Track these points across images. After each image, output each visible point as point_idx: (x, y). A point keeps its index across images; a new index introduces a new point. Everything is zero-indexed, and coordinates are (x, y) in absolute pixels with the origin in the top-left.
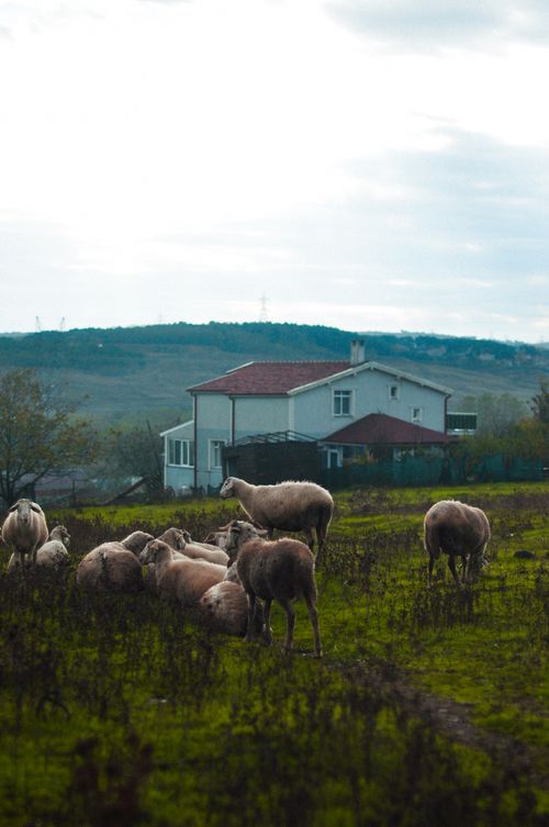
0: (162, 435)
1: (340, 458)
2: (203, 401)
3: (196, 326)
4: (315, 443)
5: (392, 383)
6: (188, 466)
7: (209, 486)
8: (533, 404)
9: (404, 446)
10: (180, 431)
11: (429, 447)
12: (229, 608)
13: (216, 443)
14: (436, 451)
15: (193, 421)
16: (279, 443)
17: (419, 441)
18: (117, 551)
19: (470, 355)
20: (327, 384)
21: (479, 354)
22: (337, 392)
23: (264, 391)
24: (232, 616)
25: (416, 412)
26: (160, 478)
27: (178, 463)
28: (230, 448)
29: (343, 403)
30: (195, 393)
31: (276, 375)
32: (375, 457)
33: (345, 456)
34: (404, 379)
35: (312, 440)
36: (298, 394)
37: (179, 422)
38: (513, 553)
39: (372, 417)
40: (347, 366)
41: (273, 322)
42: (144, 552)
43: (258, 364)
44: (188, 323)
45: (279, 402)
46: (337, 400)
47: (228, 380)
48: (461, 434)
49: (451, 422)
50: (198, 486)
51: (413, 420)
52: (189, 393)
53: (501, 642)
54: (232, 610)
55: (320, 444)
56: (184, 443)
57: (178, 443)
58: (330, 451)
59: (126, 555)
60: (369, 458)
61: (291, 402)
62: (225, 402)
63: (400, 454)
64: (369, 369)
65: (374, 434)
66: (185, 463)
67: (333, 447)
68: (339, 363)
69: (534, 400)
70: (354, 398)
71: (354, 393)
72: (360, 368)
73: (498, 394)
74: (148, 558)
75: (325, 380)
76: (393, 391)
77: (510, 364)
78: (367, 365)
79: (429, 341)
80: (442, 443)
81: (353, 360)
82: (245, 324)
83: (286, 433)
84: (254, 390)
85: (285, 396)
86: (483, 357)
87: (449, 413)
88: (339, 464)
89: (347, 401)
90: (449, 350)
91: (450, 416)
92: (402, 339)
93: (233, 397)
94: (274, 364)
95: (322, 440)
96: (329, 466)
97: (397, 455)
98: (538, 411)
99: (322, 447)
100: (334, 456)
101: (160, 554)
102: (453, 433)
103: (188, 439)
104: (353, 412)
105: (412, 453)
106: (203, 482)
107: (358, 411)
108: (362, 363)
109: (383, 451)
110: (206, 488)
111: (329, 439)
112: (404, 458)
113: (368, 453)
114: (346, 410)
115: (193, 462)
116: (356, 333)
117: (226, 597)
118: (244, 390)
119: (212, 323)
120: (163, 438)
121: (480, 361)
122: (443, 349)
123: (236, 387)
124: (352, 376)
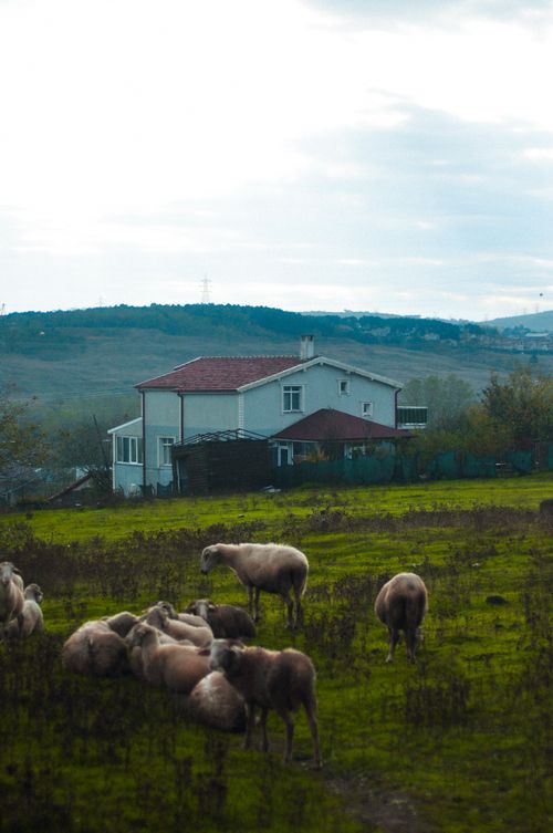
0: (109, 432)
1: (290, 455)
2: (152, 398)
3: (138, 308)
4: (266, 440)
5: (341, 378)
6: (136, 463)
7: (158, 484)
8: (483, 397)
9: (356, 442)
10: (128, 429)
11: (380, 443)
12: (221, 704)
13: (164, 440)
14: (386, 447)
15: (141, 419)
16: (229, 441)
17: (369, 437)
18: (102, 633)
19: (415, 334)
20: (276, 381)
21: (423, 333)
22: (287, 388)
23: (212, 388)
24: (224, 712)
25: (366, 406)
26: (108, 475)
27: (126, 459)
28: (179, 447)
29: (293, 398)
30: (143, 389)
31: (224, 371)
32: (326, 454)
33: (296, 452)
34: (353, 374)
35: (262, 438)
36: (247, 391)
37: (127, 419)
38: (485, 599)
39: (322, 414)
40: (297, 361)
41: (216, 304)
42: (131, 635)
43: (206, 360)
44: (129, 305)
45: (228, 399)
46: (287, 395)
47: (175, 376)
48: (413, 428)
49: (402, 416)
50: (147, 484)
51: (363, 415)
52: (137, 390)
53: (500, 752)
54: (225, 706)
55: (270, 441)
56: (133, 440)
57: (126, 440)
58: (281, 448)
59: (111, 637)
60: (321, 455)
61: (241, 399)
62: (173, 399)
63: (351, 450)
64: (318, 364)
65: (325, 429)
66: (134, 460)
67: (283, 444)
68: (288, 359)
69: (485, 392)
70: (303, 393)
71: (303, 390)
72: (310, 363)
73: (444, 375)
74: (134, 641)
75: (274, 376)
76: (343, 385)
77: (455, 343)
78: (316, 361)
79: (373, 321)
80: (393, 438)
81: (302, 355)
82: (187, 305)
83: (236, 432)
84: (203, 387)
85: (234, 392)
86: (428, 337)
87: (399, 407)
88: (290, 462)
89: (296, 397)
90: (393, 330)
91: (401, 410)
92: (346, 319)
93: (181, 394)
94: (223, 359)
95: (272, 437)
96: (279, 463)
97: (348, 453)
98: (488, 404)
99: (271, 444)
100: (284, 453)
101: (147, 637)
102: (404, 428)
103: (136, 435)
104: (303, 407)
105: (363, 448)
106: (153, 480)
107: (308, 407)
108: (312, 359)
109: (334, 448)
110: (155, 486)
111: (279, 435)
112: (355, 454)
113: (318, 449)
114: (296, 405)
115: (143, 459)
116: (299, 314)
117: (218, 692)
118: (192, 387)
119: (153, 305)
120: (111, 435)
121: (425, 341)
122: (388, 329)
123: (184, 383)
124: (302, 371)
